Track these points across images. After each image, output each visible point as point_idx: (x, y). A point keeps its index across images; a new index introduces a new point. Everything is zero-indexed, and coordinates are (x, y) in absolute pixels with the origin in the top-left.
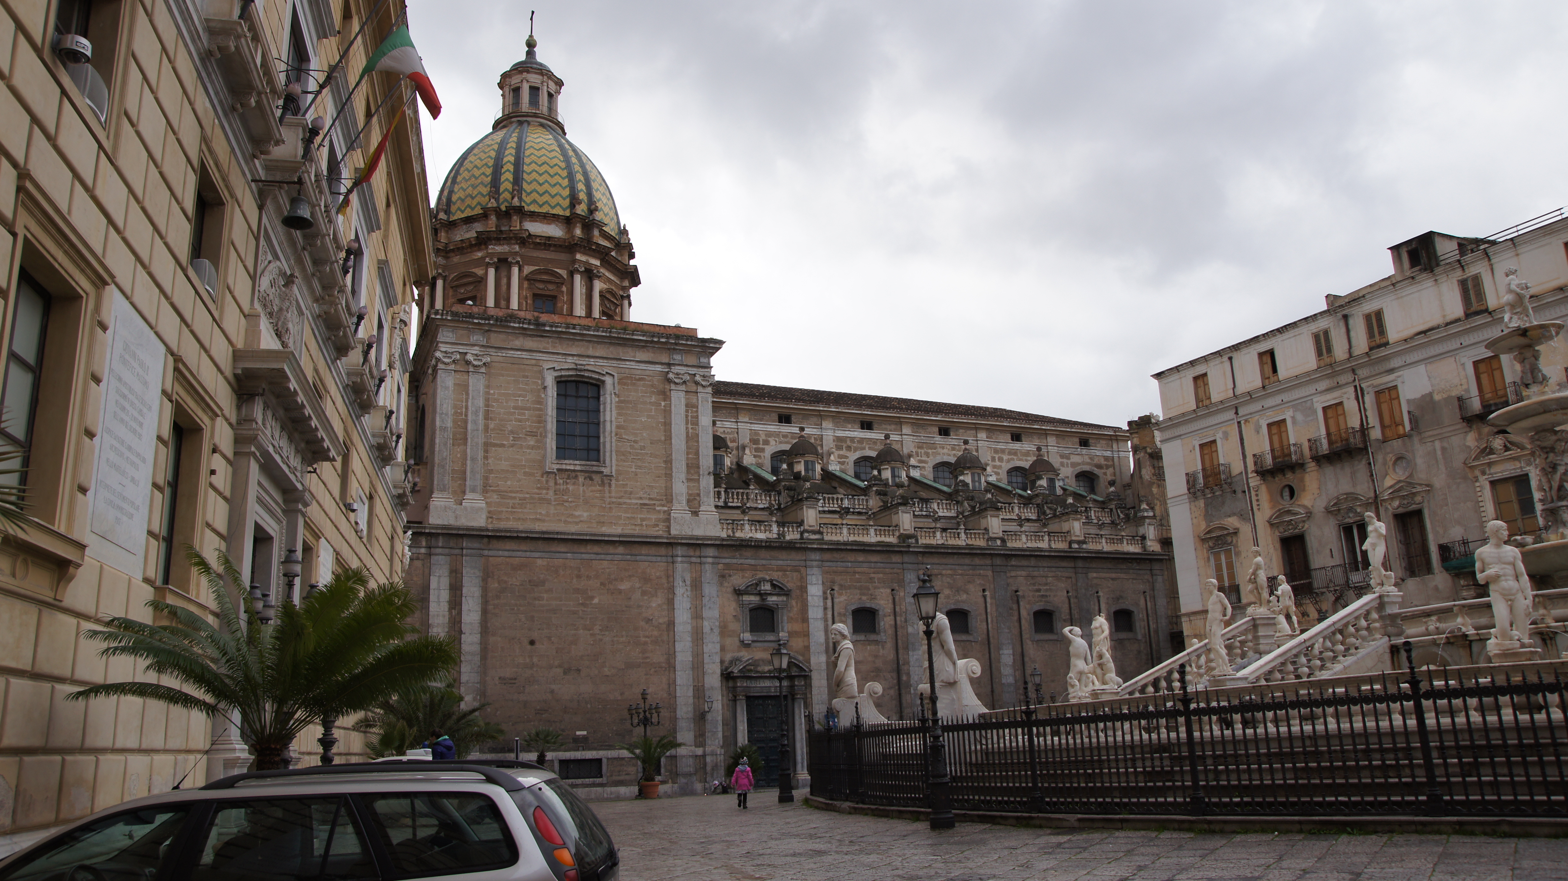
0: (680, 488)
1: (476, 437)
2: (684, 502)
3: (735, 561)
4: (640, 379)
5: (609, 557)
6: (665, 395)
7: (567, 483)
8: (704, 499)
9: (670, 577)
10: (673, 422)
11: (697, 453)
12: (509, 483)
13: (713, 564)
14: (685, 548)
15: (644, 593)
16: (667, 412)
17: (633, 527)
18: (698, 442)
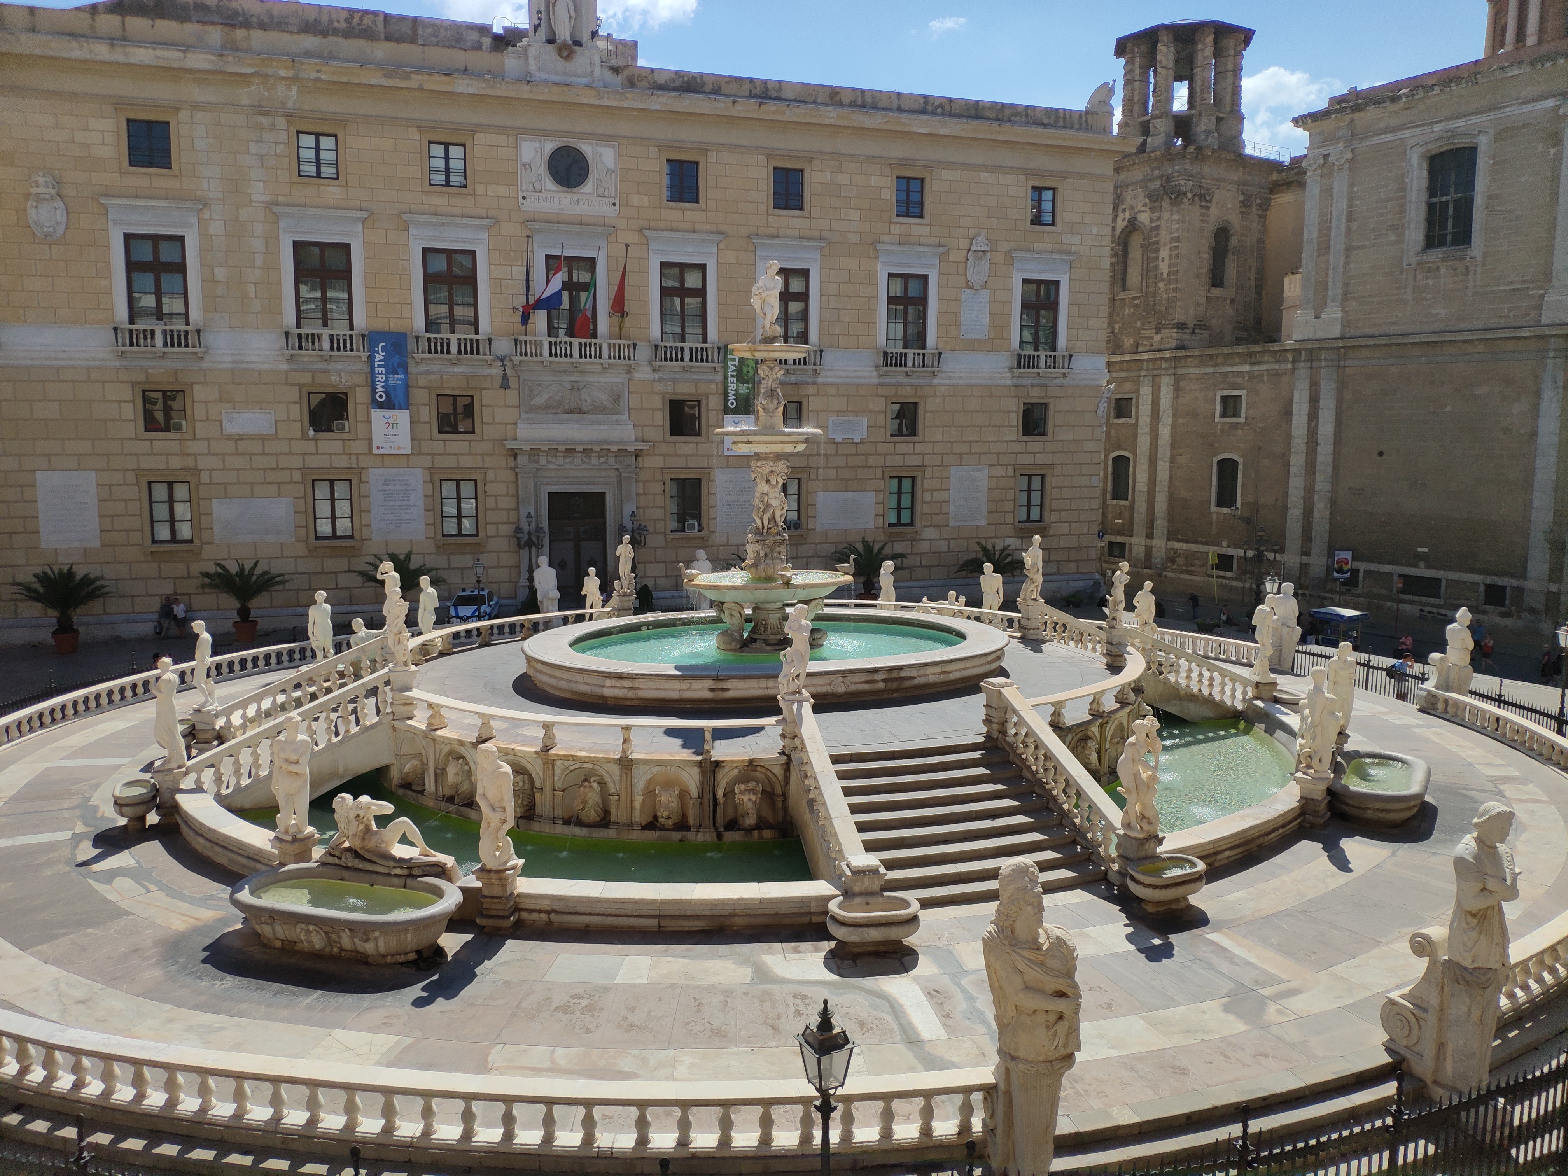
0: (1563, 261)
1: (1338, 243)
4: (1524, 126)
5: (1467, 360)
6: (1557, 138)
7: (1427, 278)
9: (1537, 377)
12: (1368, 287)
14: (1559, 341)
15: (1504, 399)
16: (1557, 161)
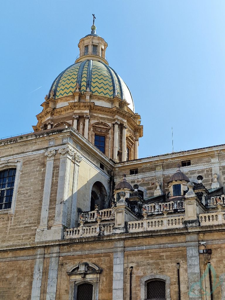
0: (45, 214)
2: (46, 222)
3: (69, 254)
4: (33, 160)
5: (4, 260)
6: (44, 165)
8: (56, 218)
9: (32, 268)
10: (46, 178)
11: (56, 193)
13: (56, 257)
14: (42, 249)
15: (18, 279)
16: (44, 173)
17: (18, 241)
18: (57, 186)
